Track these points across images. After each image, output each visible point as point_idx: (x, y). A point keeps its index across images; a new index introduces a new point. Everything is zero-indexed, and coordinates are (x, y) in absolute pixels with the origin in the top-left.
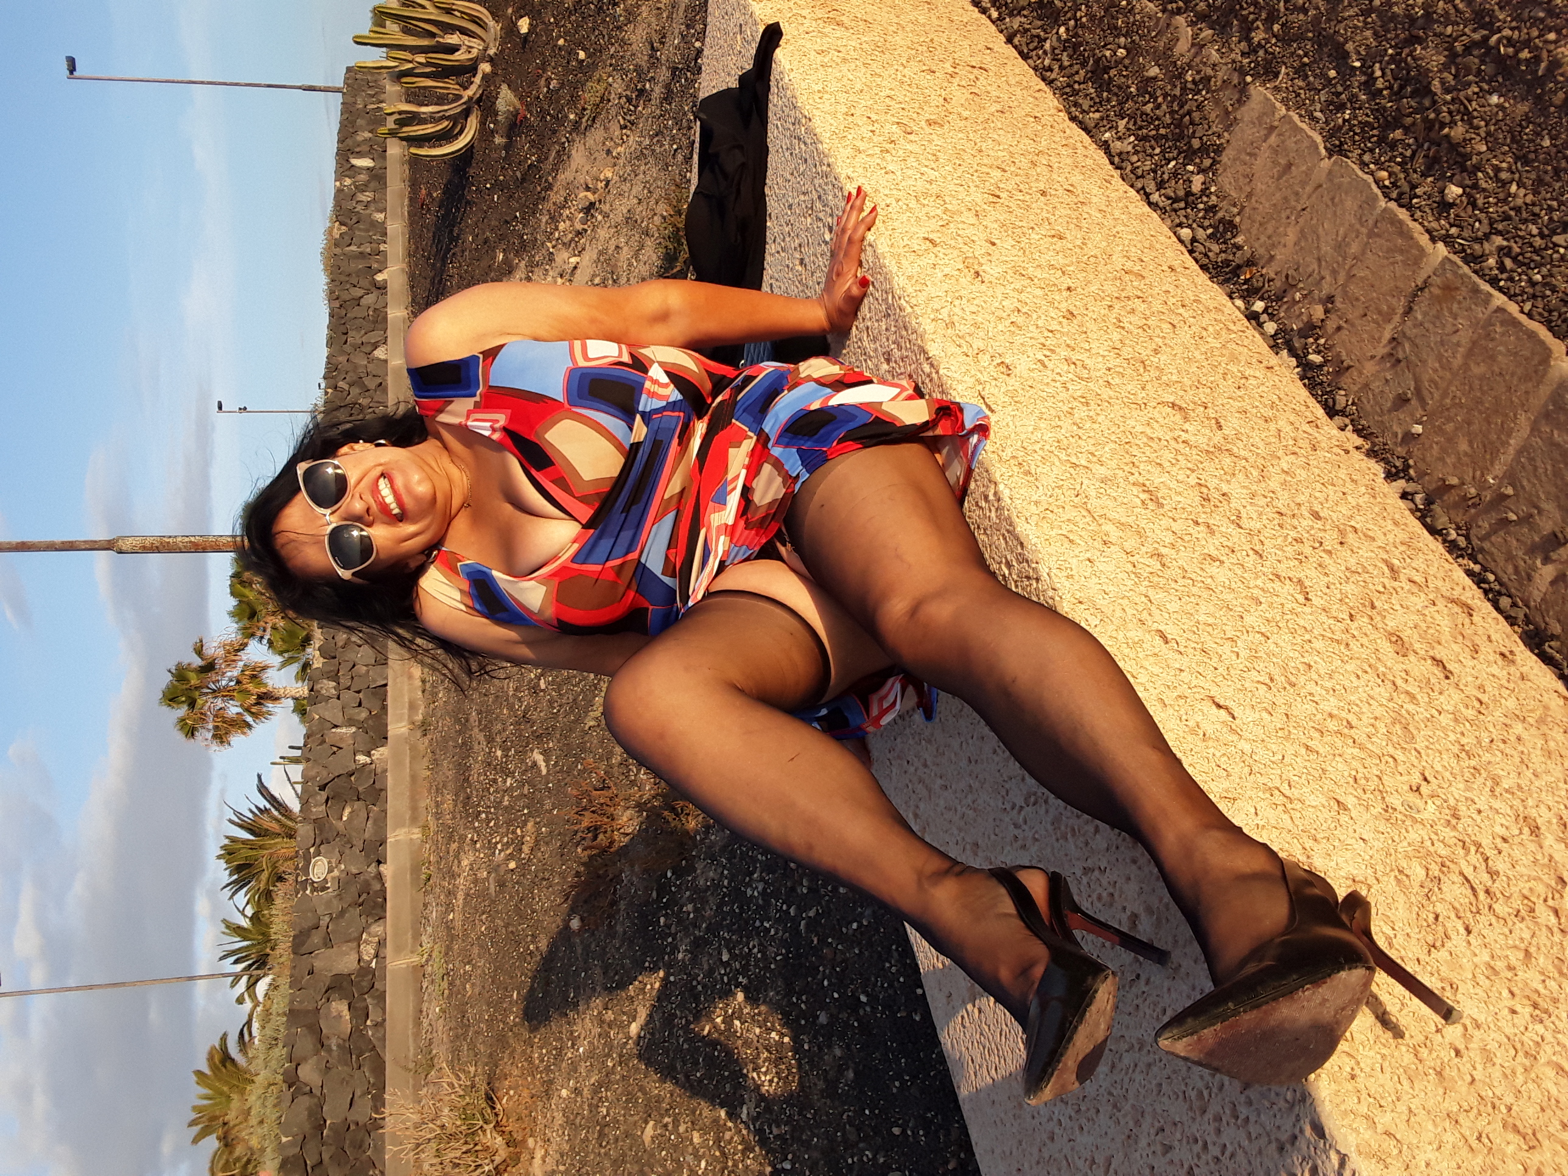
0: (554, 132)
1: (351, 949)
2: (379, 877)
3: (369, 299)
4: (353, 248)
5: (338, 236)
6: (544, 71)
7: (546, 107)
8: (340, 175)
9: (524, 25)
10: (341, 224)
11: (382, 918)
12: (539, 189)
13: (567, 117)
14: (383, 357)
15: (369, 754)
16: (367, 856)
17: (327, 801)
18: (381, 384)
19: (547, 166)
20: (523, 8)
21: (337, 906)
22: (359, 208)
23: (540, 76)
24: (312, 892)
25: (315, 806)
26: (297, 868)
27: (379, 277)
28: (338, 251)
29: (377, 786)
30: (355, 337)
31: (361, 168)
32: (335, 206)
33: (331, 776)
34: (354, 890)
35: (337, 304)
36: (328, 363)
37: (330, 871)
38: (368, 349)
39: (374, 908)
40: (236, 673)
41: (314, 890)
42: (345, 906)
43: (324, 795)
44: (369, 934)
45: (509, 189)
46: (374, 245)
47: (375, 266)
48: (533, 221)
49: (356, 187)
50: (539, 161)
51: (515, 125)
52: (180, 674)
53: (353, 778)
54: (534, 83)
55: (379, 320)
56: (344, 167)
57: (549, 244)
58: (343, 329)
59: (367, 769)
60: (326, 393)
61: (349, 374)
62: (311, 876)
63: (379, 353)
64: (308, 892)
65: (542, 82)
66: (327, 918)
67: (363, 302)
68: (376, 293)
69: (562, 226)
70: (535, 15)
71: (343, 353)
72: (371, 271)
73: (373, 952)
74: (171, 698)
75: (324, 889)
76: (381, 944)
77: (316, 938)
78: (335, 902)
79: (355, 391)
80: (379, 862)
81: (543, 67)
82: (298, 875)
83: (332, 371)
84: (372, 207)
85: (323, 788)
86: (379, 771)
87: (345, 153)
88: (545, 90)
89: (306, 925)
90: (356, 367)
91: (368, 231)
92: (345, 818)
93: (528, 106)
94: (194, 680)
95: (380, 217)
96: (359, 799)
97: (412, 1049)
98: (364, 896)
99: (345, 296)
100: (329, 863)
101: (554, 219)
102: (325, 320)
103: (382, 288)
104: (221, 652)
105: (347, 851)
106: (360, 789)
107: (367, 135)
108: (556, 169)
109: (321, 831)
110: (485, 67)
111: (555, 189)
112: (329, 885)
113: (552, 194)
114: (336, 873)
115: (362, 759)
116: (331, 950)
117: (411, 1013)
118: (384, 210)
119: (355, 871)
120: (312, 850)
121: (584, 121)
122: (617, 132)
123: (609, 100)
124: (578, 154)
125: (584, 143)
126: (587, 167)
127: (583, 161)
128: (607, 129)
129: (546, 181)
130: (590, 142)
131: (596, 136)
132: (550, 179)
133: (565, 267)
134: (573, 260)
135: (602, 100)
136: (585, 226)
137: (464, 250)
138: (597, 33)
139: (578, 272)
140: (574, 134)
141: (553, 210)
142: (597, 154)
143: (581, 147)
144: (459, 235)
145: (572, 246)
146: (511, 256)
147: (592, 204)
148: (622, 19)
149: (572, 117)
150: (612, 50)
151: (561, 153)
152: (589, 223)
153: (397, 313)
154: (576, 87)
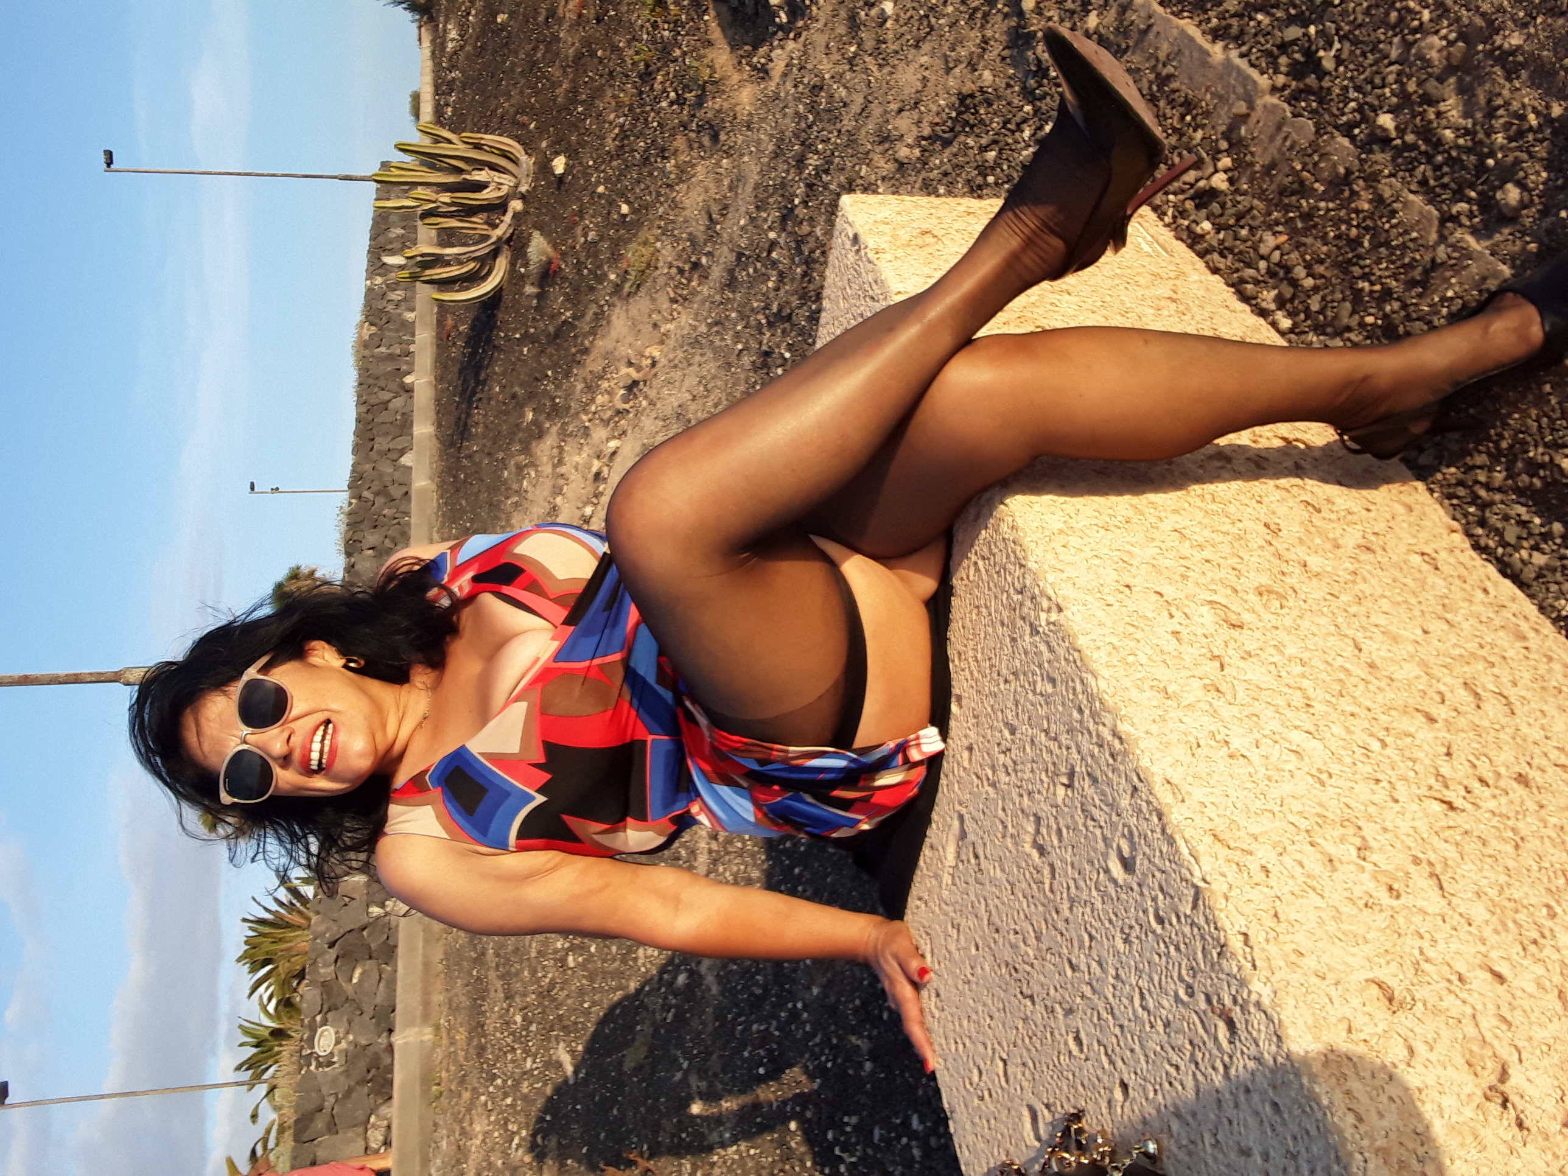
0: (592, 289)
1: (358, 1135)
2: (390, 1048)
3: (397, 403)
4: (383, 349)
5: (367, 337)
6: (582, 218)
7: (583, 259)
8: (371, 274)
9: (559, 164)
10: (372, 324)
11: (390, 1098)
12: (573, 350)
13: (605, 275)
14: (409, 464)
15: (382, 905)
16: (378, 1024)
17: (336, 961)
18: (407, 493)
19: (584, 326)
20: (559, 143)
21: (343, 1084)
22: (390, 307)
23: (576, 224)
24: (317, 1068)
25: (325, 966)
26: (301, 1040)
27: (408, 380)
28: (367, 353)
29: (391, 942)
30: (381, 443)
31: (392, 266)
32: (365, 306)
33: (342, 931)
34: (362, 1065)
35: (364, 409)
36: (353, 471)
37: (338, 1042)
38: (394, 456)
39: (383, 1086)
41: (319, 1065)
42: (352, 1083)
43: (333, 953)
44: (377, 1116)
45: (540, 343)
46: (404, 346)
47: (404, 368)
48: (566, 385)
49: (388, 286)
50: (574, 317)
51: (548, 275)
53: (365, 933)
54: (570, 229)
55: (405, 425)
56: (376, 266)
57: (585, 418)
58: (369, 435)
59: (381, 923)
60: (350, 504)
61: (376, 483)
62: (316, 1049)
63: (406, 460)
64: (312, 1068)
65: (579, 231)
66: (332, 1099)
67: (391, 405)
68: (405, 395)
69: (600, 399)
70: (572, 154)
71: (368, 460)
72: (399, 373)
73: (381, 1138)
75: (330, 1064)
76: (389, 1127)
77: (320, 1123)
78: (342, 1079)
79: (380, 501)
80: (391, 1031)
81: (581, 213)
82: (302, 1048)
83: (357, 481)
84: (403, 306)
85: (332, 945)
86: (393, 924)
87: (378, 249)
88: (582, 240)
89: (310, 1106)
90: (381, 475)
91: (397, 331)
92: (355, 981)
93: (564, 254)
95: (410, 316)
96: (370, 958)
98: (373, 1071)
99: (373, 400)
100: (337, 1033)
101: (591, 388)
102: (352, 426)
103: (408, 390)
105: (357, 1019)
106: (373, 946)
107: (400, 231)
108: (593, 332)
109: (329, 996)
110: (517, 205)
111: (592, 355)
112: (335, 1059)
113: (588, 362)
114: (343, 1045)
115: (375, 910)
116: (335, 1137)
118: (413, 310)
119: (364, 1042)
120: (318, 1018)
121: (627, 285)
122: (665, 305)
123: (656, 268)
124: (619, 322)
125: (627, 311)
126: (630, 340)
127: (625, 330)
128: (653, 300)
129: (582, 344)
130: (634, 311)
131: (641, 305)
132: (586, 342)
133: (602, 447)
134: (613, 444)
135: (649, 265)
136: (627, 406)
137: (490, 399)
138: (642, 186)
139: (618, 459)
140: (615, 299)
141: (589, 377)
142: (641, 327)
143: (623, 315)
144: (485, 380)
145: (612, 425)
146: (542, 417)
147: (635, 383)
148: (673, 176)
149: (612, 277)
150: (661, 210)
151: (599, 316)
152: (631, 403)
153: (424, 429)
154: (617, 244)
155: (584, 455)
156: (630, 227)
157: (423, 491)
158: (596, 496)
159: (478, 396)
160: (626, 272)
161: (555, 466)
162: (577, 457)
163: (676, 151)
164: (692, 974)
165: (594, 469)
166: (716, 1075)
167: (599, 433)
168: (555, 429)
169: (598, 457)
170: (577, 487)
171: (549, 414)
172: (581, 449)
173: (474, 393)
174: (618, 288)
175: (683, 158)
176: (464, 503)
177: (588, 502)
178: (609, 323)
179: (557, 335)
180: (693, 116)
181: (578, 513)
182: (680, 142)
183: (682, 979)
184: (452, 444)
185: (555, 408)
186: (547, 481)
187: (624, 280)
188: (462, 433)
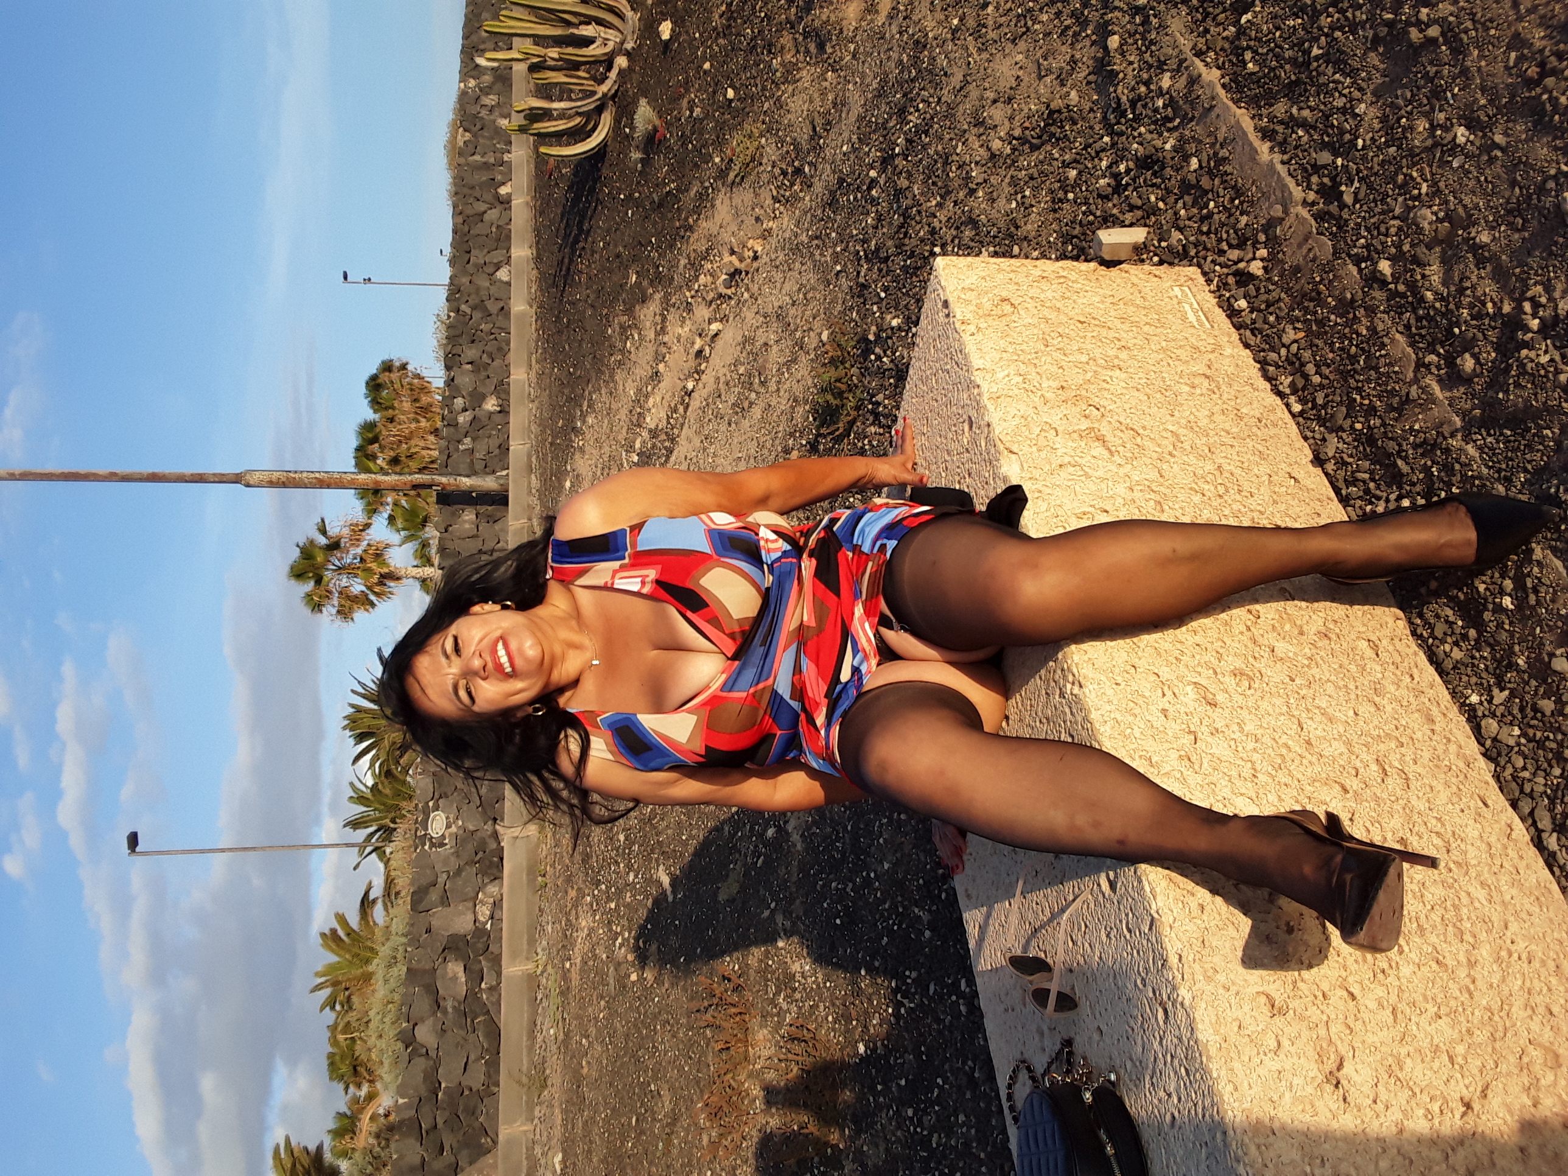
1: (468, 909)
2: (496, 835)
3: (493, 215)
4: (477, 158)
5: (461, 144)
6: (687, 91)
7: (688, 134)
8: (464, 75)
9: (666, 29)
10: (466, 130)
11: (498, 878)
12: (677, 223)
13: (711, 155)
14: (506, 278)
18: (502, 308)
19: (688, 202)
22: (484, 112)
23: (681, 95)
24: (430, 847)
26: (416, 821)
27: (504, 191)
28: (462, 161)
30: (477, 256)
32: (458, 110)
34: (470, 847)
35: (460, 219)
36: (451, 284)
37: (448, 826)
38: (491, 269)
39: (490, 867)
40: (359, 551)
41: (432, 845)
44: (485, 894)
45: (644, 208)
46: (499, 156)
47: (499, 178)
48: (669, 256)
51: (652, 142)
52: (307, 552)
54: (675, 99)
55: (503, 240)
57: (687, 292)
58: (466, 247)
60: (449, 316)
61: (472, 296)
62: (430, 831)
63: (502, 274)
64: (427, 847)
65: (684, 103)
66: (444, 876)
67: (487, 216)
68: (500, 207)
69: (702, 279)
71: (465, 272)
72: (496, 184)
73: (488, 913)
74: (298, 574)
75: (442, 845)
76: (497, 904)
77: (434, 897)
78: (453, 858)
79: (477, 314)
80: (496, 821)
81: (686, 86)
82: (417, 828)
83: (455, 293)
84: (497, 112)
88: (688, 113)
90: (478, 288)
91: (492, 139)
93: (669, 124)
94: (320, 559)
95: (505, 125)
97: (525, 1062)
98: (480, 854)
99: (469, 211)
100: (447, 818)
101: (694, 266)
102: (449, 236)
103: (505, 201)
104: (346, 532)
105: (465, 807)
108: (697, 211)
110: (622, 62)
111: (696, 236)
113: (692, 240)
114: (454, 829)
116: (448, 909)
117: (525, 1023)
118: (508, 118)
119: (472, 828)
120: (431, 804)
121: (732, 175)
122: (769, 201)
123: (761, 164)
124: (723, 207)
125: (731, 198)
126: (734, 227)
127: (728, 218)
128: (757, 195)
129: (686, 219)
130: (737, 201)
131: (744, 196)
132: (691, 220)
133: (706, 326)
134: (715, 327)
135: (753, 160)
136: (729, 292)
137: (593, 252)
138: (748, 75)
139: (720, 343)
140: (720, 183)
141: (693, 255)
142: (744, 217)
143: (727, 202)
144: (589, 231)
145: (714, 306)
146: (645, 283)
147: (738, 272)
148: (778, 74)
149: (717, 160)
150: (766, 105)
151: (702, 196)
152: (733, 289)
153: (521, 251)
154: (721, 126)
155: (687, 329)
156: (736, 114)
157: (522, 315)
158: (698, 374)
159: (581, 244)
160: (731, 160)
161: (657, 334)
162: (679, 329)
163: (783, 48)
164: (780, 830)
165: (697, 347)
166: (798, 918)
167: (702, 312)
168: (657, 296)
169: (700, 335)
170: (678, 360)
171: (652, 281)
172: (684, 322)
173: (576, 241)
174: (722, 174)
175: (788, 57)
176: (567, 347)
177: (690, 375)
178: (713, 206)
179: (660, 205)
180: (801, 18)
181: (680, 384)
182: (786, 40)
183: (770, 832)
184: (554, 285)
185: (658, 276)
186: (650, 345)
187: (729, 168)
188: (566, 277)
